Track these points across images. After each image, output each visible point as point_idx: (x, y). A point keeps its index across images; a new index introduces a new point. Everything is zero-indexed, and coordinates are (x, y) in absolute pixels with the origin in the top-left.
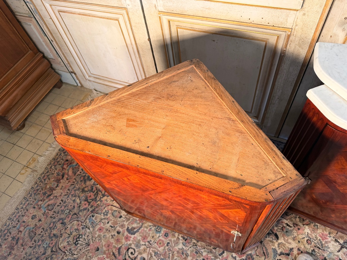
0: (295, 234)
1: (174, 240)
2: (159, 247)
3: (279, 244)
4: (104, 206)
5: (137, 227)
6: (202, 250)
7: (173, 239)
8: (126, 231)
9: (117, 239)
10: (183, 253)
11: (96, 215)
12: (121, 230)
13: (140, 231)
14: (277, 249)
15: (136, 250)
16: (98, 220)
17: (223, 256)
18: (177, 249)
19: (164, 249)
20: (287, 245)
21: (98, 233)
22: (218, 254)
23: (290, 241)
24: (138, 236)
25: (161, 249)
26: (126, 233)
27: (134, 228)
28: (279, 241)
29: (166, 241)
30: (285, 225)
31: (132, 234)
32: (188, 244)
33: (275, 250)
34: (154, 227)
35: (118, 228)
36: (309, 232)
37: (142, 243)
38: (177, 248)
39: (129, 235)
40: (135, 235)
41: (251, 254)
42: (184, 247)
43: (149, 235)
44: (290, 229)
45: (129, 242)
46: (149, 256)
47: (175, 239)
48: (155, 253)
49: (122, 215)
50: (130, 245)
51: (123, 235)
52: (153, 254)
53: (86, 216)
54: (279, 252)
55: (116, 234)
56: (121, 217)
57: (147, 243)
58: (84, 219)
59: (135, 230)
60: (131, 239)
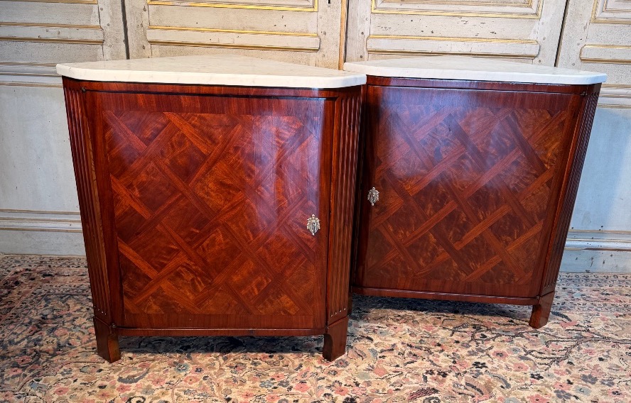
0: (393, 333)
1: (215, 373)
2: (191, 384)
3: (375, 345)
4: (60, 366)
5: (139, 374)
6: (268, 372)
7: (212, 372)
8: (117, 382)
9: (101, 394)
10: (235, 381)
11: (44, 378)
12: (106, 383)
13: (146, 376)
14: (375, 348)
15: (146, 396)
16: (52, 382)
17: (301, 370)
18: (224, 380)
19: (201, 383)
20: (386, 343)
21: (56, 396)
22: (293, 370)
23: (388, 338)
24: (145, 382)
25: (195, 385)
26: (118, 384)
27: (134, 376)
28: (375, 342)
29: (200, 376)
30: (376, 328)
31: (131, 383)
32: (241, 371)
33: (372, 350)
34: (173, 368)
35: (99, 383)
36: (410, 328)
37: (154, 387)
38: (223, 378)
39: (125, 384)
40: (139, 383)
41: (341, 359)
42: (234, 375)
43: (166, 377)
44: (384, 330)
45: (128, 392)
46: (175, 397)
47: (216, 371)
48: (185, 392)
49: (101, 368)
50: (132, 394)
51: (113, 387)
52: (182, 394)
53: (21, 384)
54: (379, 350)
55: (98, 390)
56: (100, 370)
57: (165, 386)
58: (19, 387)
59: (135, 378)
60: (132, 388)
